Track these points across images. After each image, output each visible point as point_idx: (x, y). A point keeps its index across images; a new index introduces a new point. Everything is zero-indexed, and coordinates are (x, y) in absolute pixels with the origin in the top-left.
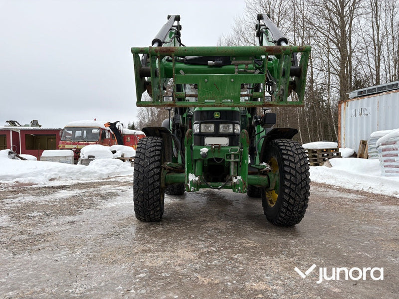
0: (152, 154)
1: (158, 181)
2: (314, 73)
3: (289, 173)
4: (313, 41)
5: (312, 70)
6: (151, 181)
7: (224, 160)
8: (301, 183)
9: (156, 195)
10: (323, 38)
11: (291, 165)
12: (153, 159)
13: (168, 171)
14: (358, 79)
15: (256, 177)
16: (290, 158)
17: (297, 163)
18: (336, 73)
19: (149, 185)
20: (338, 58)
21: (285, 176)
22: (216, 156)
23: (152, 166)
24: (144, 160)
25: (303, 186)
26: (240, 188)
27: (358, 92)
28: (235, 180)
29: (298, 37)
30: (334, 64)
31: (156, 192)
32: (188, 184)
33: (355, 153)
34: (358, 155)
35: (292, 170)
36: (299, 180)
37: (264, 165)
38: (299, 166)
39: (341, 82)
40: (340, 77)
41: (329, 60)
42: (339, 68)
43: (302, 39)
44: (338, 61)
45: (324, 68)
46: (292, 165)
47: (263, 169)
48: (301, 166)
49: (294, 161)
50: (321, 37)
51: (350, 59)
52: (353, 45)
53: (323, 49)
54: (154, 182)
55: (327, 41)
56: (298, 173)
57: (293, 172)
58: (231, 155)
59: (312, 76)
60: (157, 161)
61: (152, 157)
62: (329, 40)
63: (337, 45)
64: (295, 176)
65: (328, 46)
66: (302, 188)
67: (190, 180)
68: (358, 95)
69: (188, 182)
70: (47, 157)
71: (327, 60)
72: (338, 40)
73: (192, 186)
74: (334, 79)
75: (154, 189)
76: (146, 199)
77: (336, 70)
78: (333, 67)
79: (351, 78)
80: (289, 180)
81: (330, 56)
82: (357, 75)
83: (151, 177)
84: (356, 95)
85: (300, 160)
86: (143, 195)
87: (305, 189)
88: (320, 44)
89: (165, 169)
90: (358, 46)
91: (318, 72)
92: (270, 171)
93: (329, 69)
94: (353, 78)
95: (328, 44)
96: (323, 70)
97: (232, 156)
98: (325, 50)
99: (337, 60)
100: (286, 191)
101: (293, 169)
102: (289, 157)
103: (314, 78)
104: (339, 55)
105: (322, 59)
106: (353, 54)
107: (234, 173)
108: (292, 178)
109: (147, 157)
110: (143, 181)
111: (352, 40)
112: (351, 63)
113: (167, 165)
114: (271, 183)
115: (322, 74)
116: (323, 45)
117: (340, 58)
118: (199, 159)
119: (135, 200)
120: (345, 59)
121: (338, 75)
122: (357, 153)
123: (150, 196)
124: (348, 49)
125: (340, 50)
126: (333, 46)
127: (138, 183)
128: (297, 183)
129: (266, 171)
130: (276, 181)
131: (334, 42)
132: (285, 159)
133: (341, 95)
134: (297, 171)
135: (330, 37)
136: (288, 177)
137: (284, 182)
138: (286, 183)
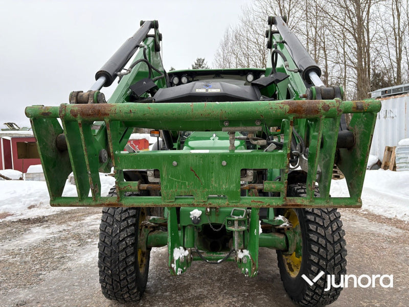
0: (124, 216)
1: (132, 254)
2: (328, 66)
3: (317, 243)
4: (328, 31)
5: (326, 62)
6: (122, 256)
7: (225, 226)
8: (333, 258)
9: (131, 274)
10: (339, 27)
11: (318, 231)
12: (124, 224)
13: (152, 229)
14: (376, 71)
15: (270, 237)
16: (318, 220)
17: (328, 227)
18: (353, 66)
19: (120, 262)
20: (355, 49)
21: (311, 246)
22: (213, 220)
23: (124, 235)
24: (113, 224)
25: (336, 262)
26: (247, 270)
27: (382, 92)
28: (240, 255)
29: (311, 27)
30: (351, 56)
31: (130, 271)
32: (173, 265)
33: (379, 160)
34: (383, 163)
35: (320, 239)
36: (330, 253)
37: (280, 220)
38: (331, 233)
39: (359, 76)
40: (358, 71)
41: (345, 52)
42: (356, 61)
43: (316, 29)
44: (356, 53)
45: (340, 61)
46: (320, 231)
47: (279, 225)
48: (333, 232)
49: (324, 225)
50: (336, 27)
51: (368, 50)
52: (371, 36)
53: (338, 40)
54: (127, 257)
55: (343, 31)
56: (330, 242)
57: (322, 242)
58: (234, 221)
59: (327, 69)
60: (131, 225)
61: (124, 220)
62: (344, 30)
63: (354, 35)
64: (325, 248)
65: (344, 36)
66: (335, 265)
67: (176, 258)
68: (382, 94)
69: (172, 262)
70: (33, 174)
71: (342, 52)
72: (354, 29)
73: (178, 266)
74: (351, 73)
75: (127, 267)
76: (116, 281)
77: (353, 63)
78: (350, 60)
79: (369, 71)
80: (317, 254)
81: (346, 46)
82: (375, 68)
83: (122, 251)
84: (380, 94)
85: (332, 222)
86: (112, 275)
87: (339, 266)
88: (335, 34)
89: (146, 227)
90: (376, 36)
91: (333, 65)
92: (288, 229)
93: (345, 62)
94: (371, 71)
95: (344, 34)
96: (338, 63)
97: (236, 223)
98: (340, 41)
99: (353, 51)
100: (312, 269)
101: (322, 237)
102: (315, 219)
103: (328, 72)
104: (356, 46)
105: (337, 51)
106: (371, 45)
107: (239, 244)
108: (322, 250)
109: (117, 220)
110: (111, 256)
111: (370, 30)
112: (369, 55)
113: (150, 221)
114: (290, 246)
115: (338, 67)
116: (338, 35)
117: (357, 49)
118: (189, 225)
119: (102, 281)
120: (363, 50)
121: (355, 68)
122: (381, 161)
123: (122, 277)
124: (366, 40)
125: (356, 41)
126: (349, 36)
127: (104, 260)
128: (329, 258)
129: (283, 229)
130: (297, 244)
131: (350, 32)
132: (309, 221)
133: (358, 90)
134: (327, 240)
135: (346, 27)
136: (315, 248)
137: (310, 256)
138: (312, 257)
